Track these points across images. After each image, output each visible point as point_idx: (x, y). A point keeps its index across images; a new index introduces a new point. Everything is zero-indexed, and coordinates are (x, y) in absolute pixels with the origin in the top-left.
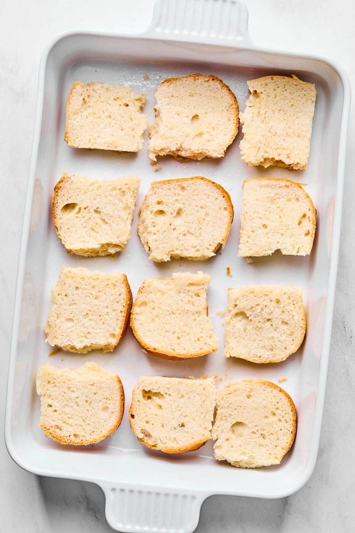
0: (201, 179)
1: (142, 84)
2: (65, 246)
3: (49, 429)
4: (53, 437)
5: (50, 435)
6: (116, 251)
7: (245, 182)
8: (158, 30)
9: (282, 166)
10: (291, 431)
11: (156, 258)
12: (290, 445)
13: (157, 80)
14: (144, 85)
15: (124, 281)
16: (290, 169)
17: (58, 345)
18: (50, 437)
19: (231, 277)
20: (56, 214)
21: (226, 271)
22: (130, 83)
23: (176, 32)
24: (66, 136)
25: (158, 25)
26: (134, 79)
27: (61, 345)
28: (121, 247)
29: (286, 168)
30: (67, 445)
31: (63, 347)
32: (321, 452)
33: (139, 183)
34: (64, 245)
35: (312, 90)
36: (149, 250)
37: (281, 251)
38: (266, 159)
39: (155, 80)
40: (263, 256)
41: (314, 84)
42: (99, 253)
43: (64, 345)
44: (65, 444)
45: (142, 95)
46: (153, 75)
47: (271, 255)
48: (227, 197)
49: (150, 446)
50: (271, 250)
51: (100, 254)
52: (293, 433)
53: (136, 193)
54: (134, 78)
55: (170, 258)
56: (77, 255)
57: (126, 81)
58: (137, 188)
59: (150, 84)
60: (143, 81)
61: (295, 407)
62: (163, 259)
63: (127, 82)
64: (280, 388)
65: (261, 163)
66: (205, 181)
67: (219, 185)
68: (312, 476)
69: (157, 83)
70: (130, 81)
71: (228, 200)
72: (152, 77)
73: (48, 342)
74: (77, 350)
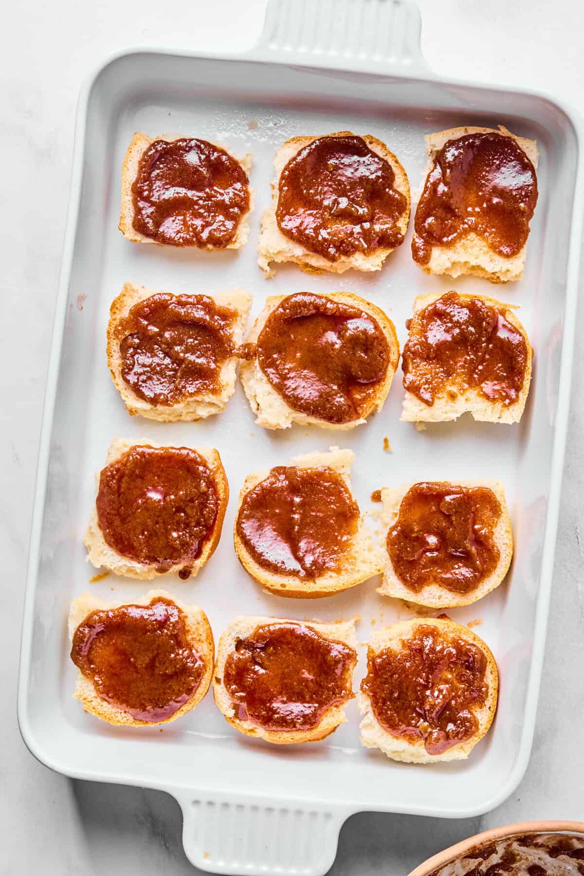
0: (349, 296)
1: (246, 135)
2: (126, 403)
3: (92, 701)
4: (99, 714)
5: (93, 710)
6: (210, 414)
7: (417, 298)
8: (273, 47)
9: (481, 275)
10: (489, 706)
11: (267, 423)
12: (486, 728)
13: (270, 129)
14: (249, 138)
15: (216, 460)
16: (495, 281)
17: (106, 566)
18: (94, 714)
19: (390, 453)
20: (113, 350)
21: (382, 445)
22: (227, 134)
23: (302, 50)
24: (122, 222)
25: (273, 38)
26: (233, 128)
27: (111, 565)
28: (219, 407)
29: (488, 279)
30: (121, 726)
31: (115, 569)
32: (538, 742)
33: (250, 303)
34: (124, 401)
35: (532, 150)
36: (258, 409)
37: (472, 415)
38: (454, 264)
39: (267, 129)
40: (443, 422)
41: (536, 141)
42: (181, 416)
43: (115, 566)
44: (119, 724)
45: (247, 155)
46: (264, 121)
47: (455, 421)
48: (390, 329)
49: (246, 730)
50: (457, 412)
51: (182, 418)
52: (492, 709)
53: (244, 319)
54: (233, 125)
55: (291, 423)
56: (145, 418)
57: (219, 131)
58: (248, 311)
59: (259, 137)
60: (246, 131)
61: (497, 667)
62: (279, 424)
63: (221, 133)
64: (475, 635)
65: (447, 269)
66: (355, 299)
67: (377, 307)
68: (522, 780)
69: (270, 133)
70: (225, 130)
71: (391, 333)
72: (261, 124)
73: (89, 561)
74: (136, 573)
